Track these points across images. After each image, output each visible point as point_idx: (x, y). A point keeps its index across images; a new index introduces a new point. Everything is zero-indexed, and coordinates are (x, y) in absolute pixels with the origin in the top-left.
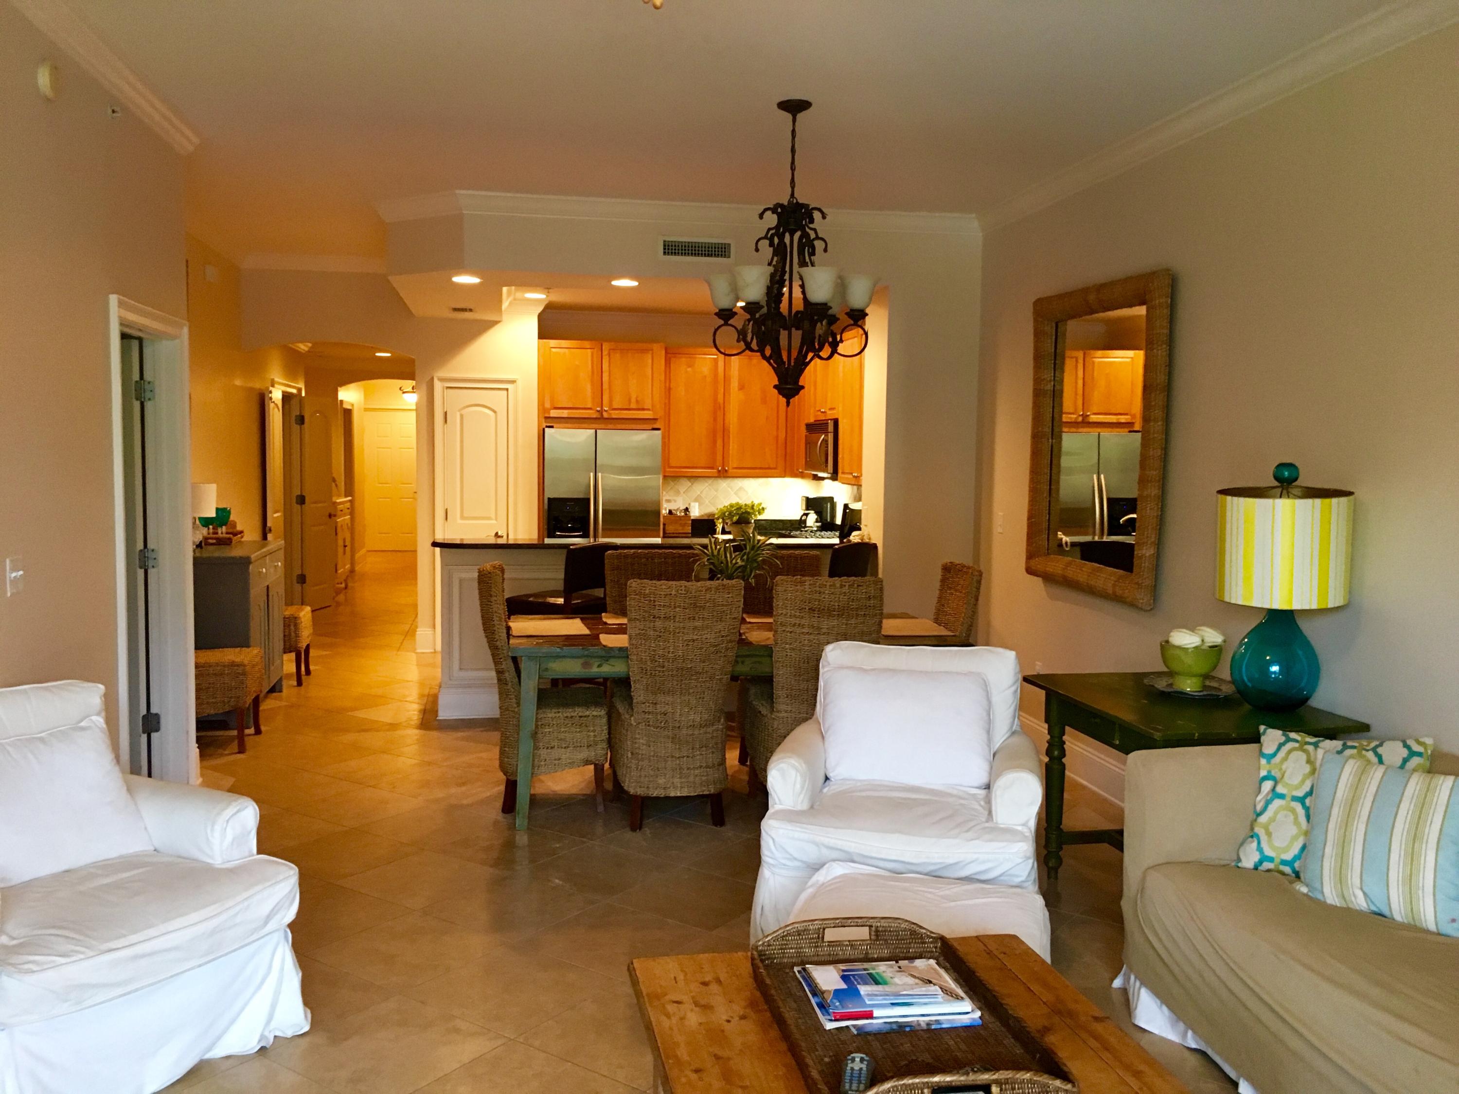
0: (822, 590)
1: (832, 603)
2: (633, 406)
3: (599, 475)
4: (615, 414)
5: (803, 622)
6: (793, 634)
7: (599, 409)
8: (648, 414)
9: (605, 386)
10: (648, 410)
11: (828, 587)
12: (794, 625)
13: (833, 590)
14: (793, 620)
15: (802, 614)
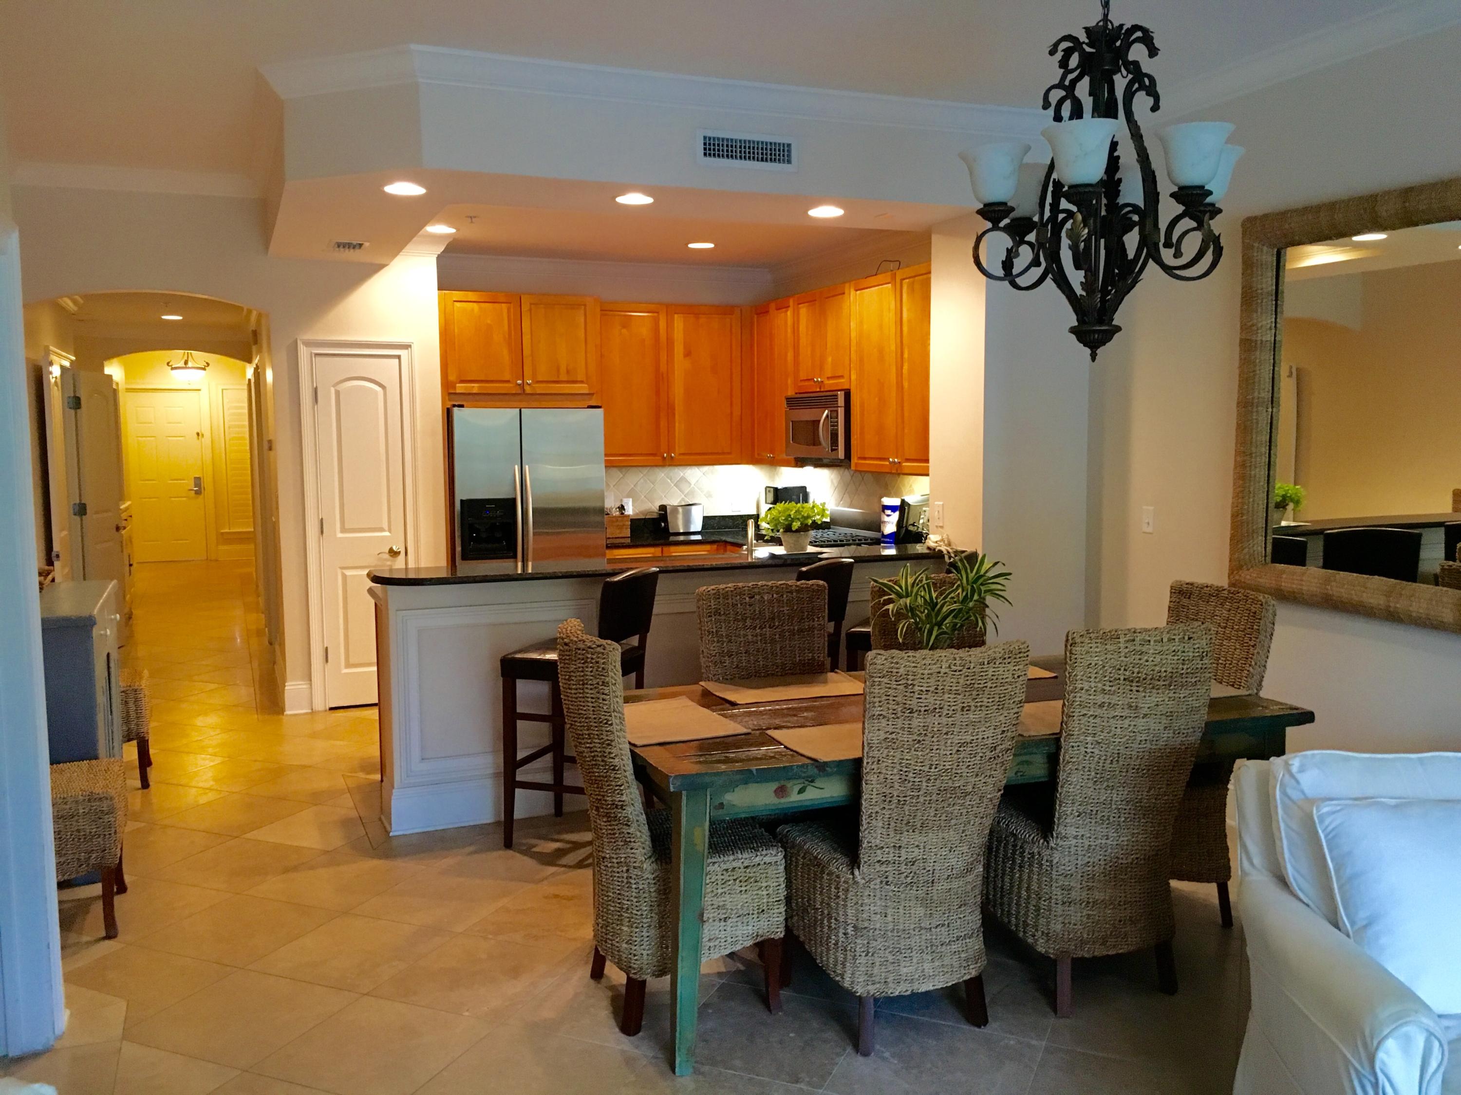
0: (1144, 649)
1: (1157, 668)
2: (563, 377)
3: (527, 468)
4: (540, 388)
5: (1114, 699)
6: (1098, 720)
7: (519, 382)
8: (583, 388)
9: (527, 352)
10: (582, 382)
11: (1152, 643)
12: (1101, 706)
13: (1160, 649)
14: (1100, 699)
15: (1113, 689)
